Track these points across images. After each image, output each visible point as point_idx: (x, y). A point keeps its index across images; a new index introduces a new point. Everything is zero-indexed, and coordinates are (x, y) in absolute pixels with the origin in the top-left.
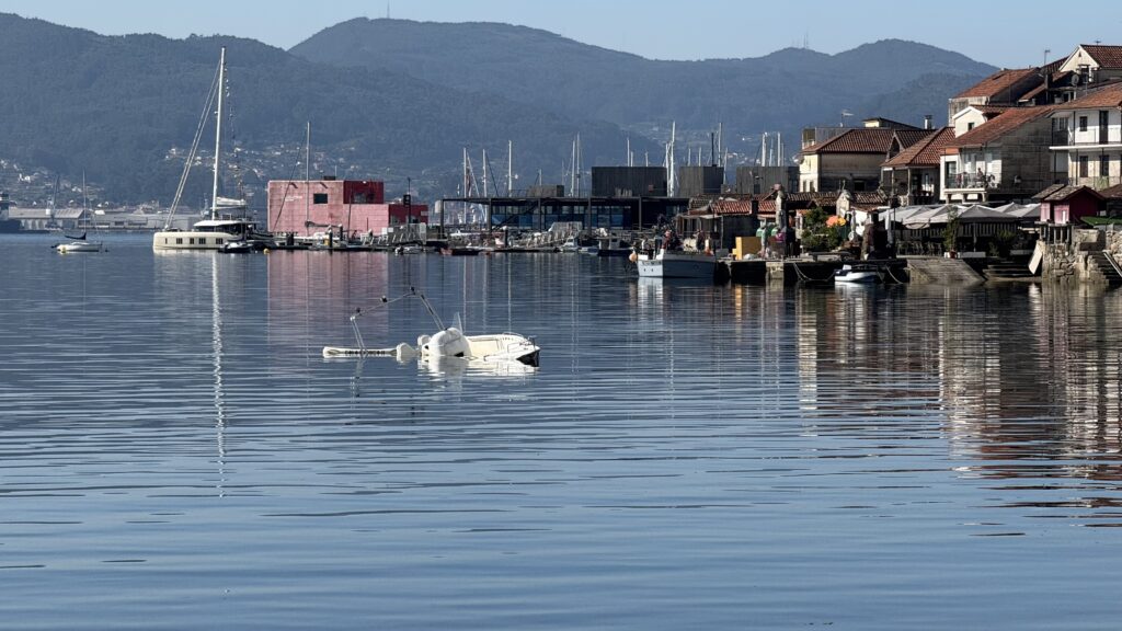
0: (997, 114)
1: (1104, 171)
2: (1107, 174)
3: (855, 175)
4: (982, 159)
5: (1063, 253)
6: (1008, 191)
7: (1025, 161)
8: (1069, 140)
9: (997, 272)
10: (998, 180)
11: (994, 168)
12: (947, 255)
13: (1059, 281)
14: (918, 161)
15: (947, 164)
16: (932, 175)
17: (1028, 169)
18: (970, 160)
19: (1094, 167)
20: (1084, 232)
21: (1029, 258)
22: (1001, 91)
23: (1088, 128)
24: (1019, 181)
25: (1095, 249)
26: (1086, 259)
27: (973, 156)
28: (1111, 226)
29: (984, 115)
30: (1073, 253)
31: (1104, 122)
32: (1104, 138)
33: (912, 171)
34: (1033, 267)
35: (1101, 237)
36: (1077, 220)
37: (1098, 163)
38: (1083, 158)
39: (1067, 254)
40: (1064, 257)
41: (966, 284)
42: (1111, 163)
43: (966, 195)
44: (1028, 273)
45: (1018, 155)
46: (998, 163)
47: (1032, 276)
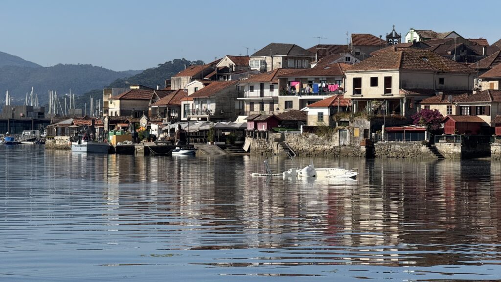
0: (209, 84)
1: (262, 108)
2: (263, 110)
3: (136, 109)
4: (206, 103)
5: (264, 142)
6: (218, 117)
7: (224, 104)
8: (245, 95)
9: (231, 151)
10: (214, 112)
11: (212, 107)
12: (210, 143)
13: (262, 154)
14: (171, 103)
15: (185, 105)
16: (176, 109)
17: (226, 107)
18: (199, 103)
19: (257, 107)
20: (274, 134)
21: (243, 144)
22: (196, 75)
23: (254, 90)
24: (223, 112)
25: (280, 141)
26: (277, 145)
27: (200, 102)
28: (286, 131)
29: (203, 84)
30: (269, 143)
31: (262, 88)
32: (262, 95)
33: (169, 107)
34: (246, 148)
35: (283, 136)
36: (271, 128)
37: (259, 105)
38: (252, 103)
39: (266, 143)
40: (265, 144)
41: (220, 155)
42: (265, 105)
43: (198, 118)
44: (244, 151)
45: (222, 101)
46: (214, 105)
47: (246, 152)
